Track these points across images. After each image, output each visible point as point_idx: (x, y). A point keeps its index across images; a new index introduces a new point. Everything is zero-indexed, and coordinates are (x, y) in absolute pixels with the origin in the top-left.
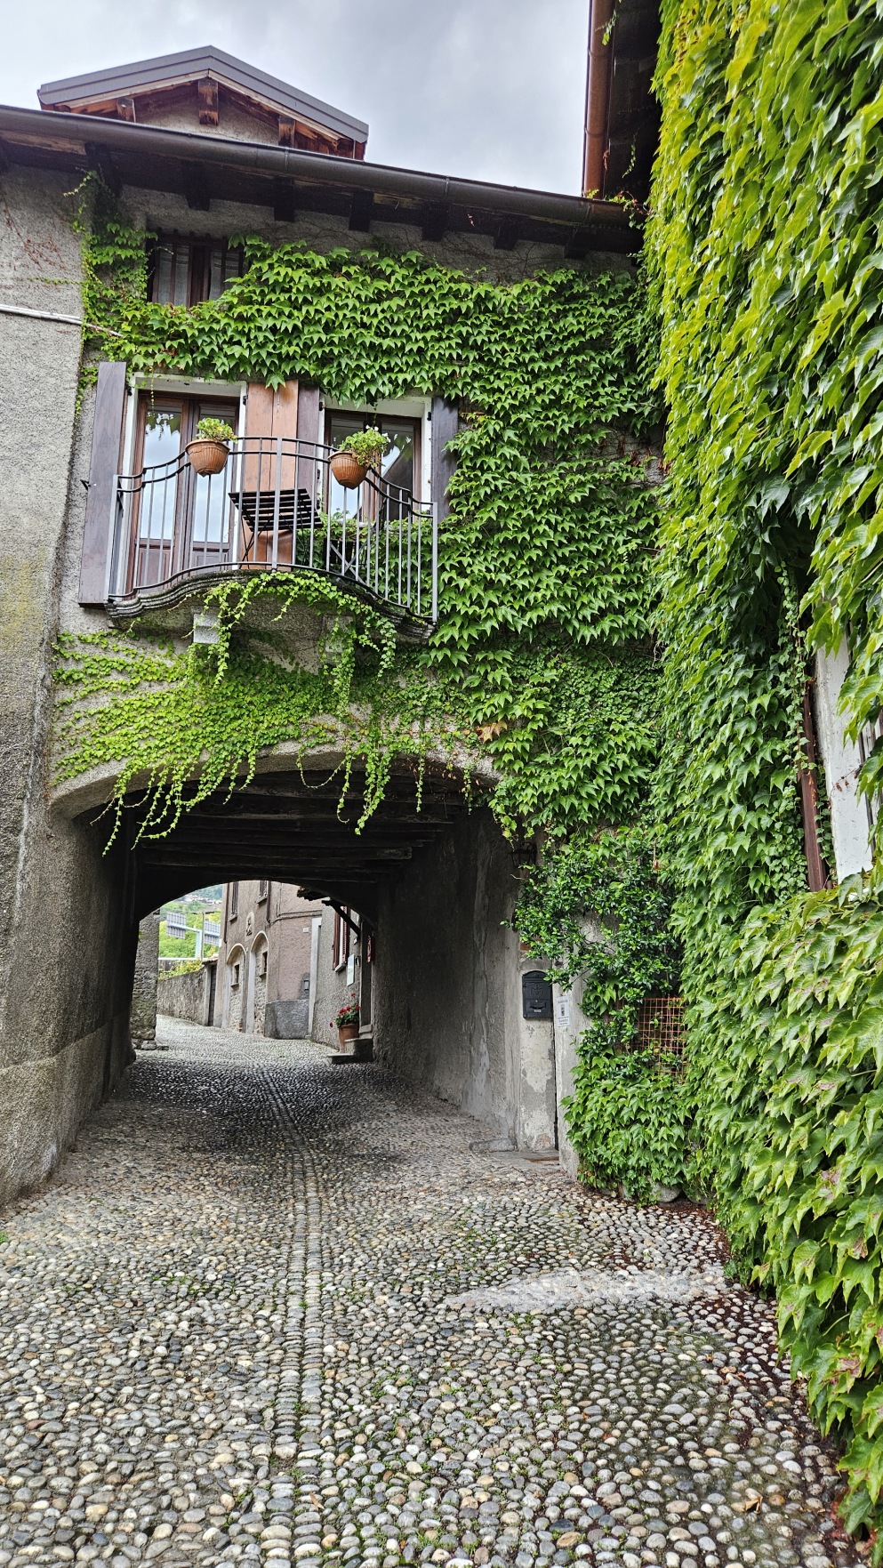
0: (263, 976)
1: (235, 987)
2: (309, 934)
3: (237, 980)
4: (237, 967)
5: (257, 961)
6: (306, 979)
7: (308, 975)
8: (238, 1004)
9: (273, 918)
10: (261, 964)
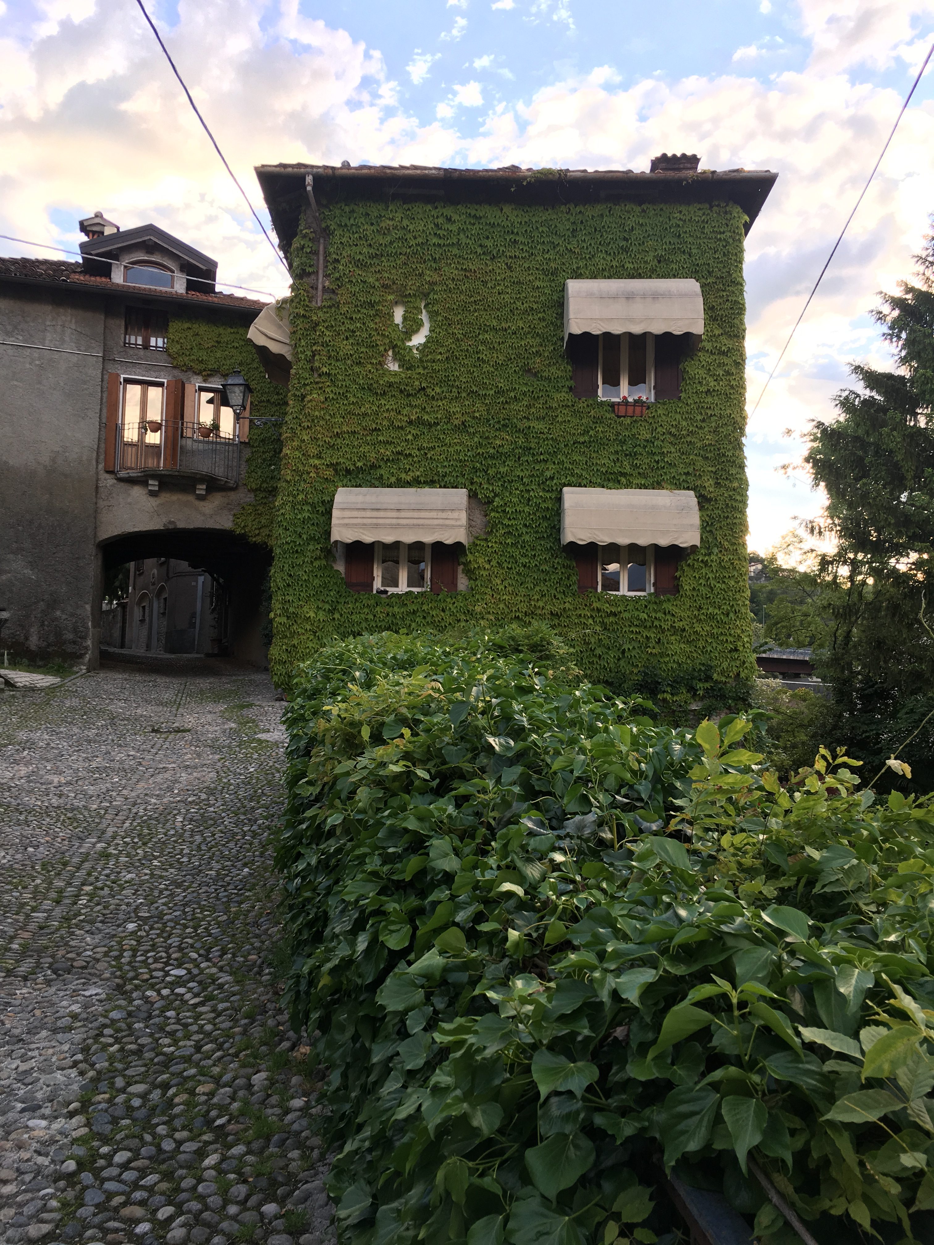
0: (164, 614)
1: (142, 621)
2: (196, 586)
3: (144, 616)
4: (144, 607)
5: (159, 603)
6: (194, 615)
7: (195, 613)
8: (144, 632)
9: (171, 575)
10: (162, 605)
